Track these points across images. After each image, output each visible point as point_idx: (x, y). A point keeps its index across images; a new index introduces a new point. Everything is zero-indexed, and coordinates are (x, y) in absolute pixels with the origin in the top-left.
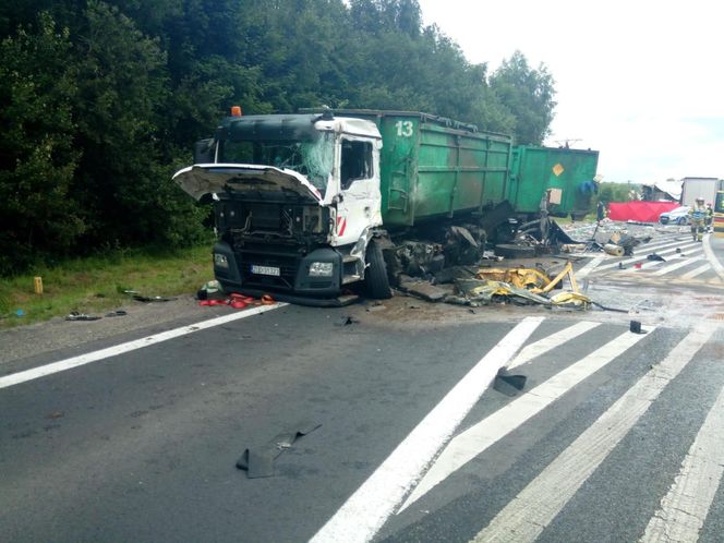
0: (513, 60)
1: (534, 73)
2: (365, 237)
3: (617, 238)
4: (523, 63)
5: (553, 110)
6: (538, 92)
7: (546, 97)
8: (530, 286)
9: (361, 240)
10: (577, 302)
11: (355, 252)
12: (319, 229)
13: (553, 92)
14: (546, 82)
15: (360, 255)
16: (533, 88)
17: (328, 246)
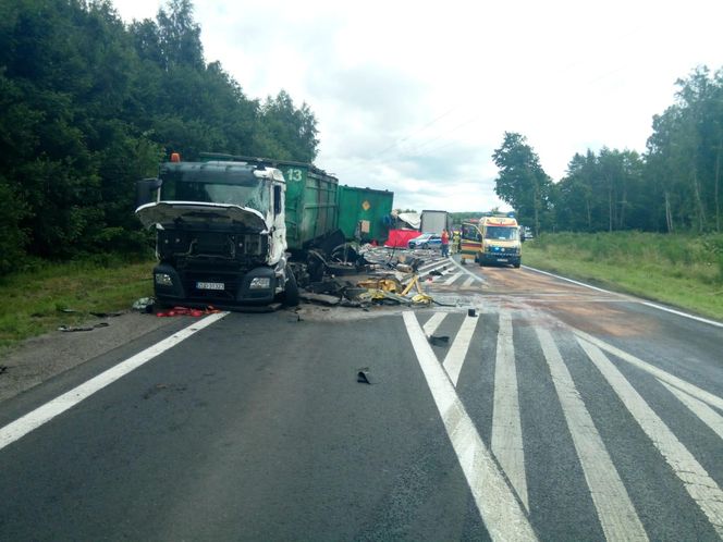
0: (279, 99)
1: (298, 112)
2: (283, 258)
3: (403, 259)
4: (289, 102)
5: (316, 148)
6: (303, 130)
7: (309, 135)
8: (393, 291)
9: (281, 260)
10: (426, 301)
11: (278, 270)
12: (259, 252)
13: (316, 131)
14: (309, 122)
15: (281, 272)
16: (298, 127)
17: (266, 265)
